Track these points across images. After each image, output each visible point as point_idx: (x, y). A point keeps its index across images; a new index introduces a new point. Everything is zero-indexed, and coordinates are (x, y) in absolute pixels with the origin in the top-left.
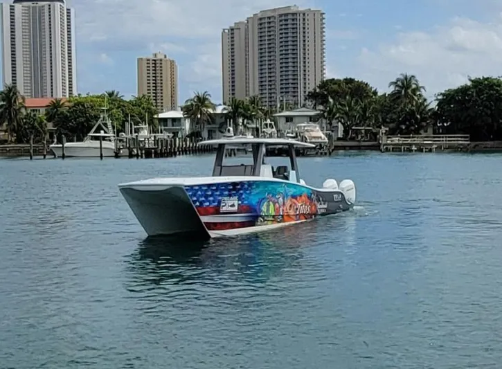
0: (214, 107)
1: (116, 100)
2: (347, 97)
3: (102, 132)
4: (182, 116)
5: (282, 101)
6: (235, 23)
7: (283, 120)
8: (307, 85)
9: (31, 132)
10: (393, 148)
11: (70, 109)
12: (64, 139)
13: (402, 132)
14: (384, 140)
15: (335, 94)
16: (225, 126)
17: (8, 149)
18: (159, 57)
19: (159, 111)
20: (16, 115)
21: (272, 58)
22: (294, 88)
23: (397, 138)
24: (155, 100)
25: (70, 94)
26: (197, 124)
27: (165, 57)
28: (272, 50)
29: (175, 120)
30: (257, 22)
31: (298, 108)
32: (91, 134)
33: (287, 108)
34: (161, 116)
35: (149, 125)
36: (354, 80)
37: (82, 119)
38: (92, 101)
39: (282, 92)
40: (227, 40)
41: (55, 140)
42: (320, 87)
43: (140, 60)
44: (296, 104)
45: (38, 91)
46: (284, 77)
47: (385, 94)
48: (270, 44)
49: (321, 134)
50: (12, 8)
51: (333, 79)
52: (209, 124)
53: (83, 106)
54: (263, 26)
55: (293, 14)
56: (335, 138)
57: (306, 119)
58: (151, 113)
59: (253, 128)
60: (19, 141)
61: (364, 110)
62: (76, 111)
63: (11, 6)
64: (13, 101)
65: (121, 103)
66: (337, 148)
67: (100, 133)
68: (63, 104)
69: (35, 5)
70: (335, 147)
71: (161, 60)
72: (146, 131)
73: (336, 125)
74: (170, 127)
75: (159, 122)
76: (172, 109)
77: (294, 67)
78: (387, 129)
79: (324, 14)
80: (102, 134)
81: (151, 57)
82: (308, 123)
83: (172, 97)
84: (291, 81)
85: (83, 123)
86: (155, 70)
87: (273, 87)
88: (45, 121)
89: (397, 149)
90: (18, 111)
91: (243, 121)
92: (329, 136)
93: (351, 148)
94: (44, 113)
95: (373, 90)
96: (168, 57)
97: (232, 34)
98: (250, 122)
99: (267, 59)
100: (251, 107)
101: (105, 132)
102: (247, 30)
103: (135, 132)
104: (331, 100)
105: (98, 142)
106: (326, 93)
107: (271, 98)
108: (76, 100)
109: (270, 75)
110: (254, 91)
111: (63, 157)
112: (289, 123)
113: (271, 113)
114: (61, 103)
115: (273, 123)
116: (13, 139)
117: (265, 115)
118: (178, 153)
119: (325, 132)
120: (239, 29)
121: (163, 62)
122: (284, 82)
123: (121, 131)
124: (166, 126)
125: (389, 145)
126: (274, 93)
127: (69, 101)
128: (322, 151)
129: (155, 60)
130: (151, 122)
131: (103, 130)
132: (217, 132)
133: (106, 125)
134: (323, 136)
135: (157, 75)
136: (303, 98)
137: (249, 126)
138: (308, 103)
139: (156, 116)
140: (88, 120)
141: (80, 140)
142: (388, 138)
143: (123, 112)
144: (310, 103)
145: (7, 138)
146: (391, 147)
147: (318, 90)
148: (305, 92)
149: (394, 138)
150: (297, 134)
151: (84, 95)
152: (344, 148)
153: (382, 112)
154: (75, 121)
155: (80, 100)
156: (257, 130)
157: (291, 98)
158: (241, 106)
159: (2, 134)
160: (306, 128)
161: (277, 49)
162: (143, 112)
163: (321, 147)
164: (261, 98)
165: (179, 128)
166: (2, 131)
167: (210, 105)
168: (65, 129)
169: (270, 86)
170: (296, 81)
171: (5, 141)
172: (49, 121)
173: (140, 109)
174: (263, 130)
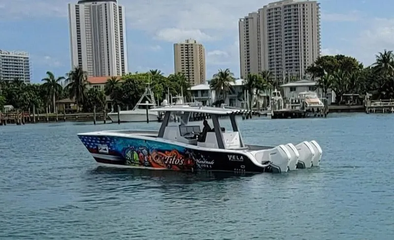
0: (234, 80)
1: (158, 77)
2: (339, 70)
3: (147, 102)
4: (209, 88)
5: (287, 74)
6: (249, 14)
7: (289, 89)
8: (307, 62)
9: (94, 104)
10: (376, 110)
11: (123, 84)
12: (119, 108)
13: (383, 97)
14: (369, 104)
15: (330, 69)
16: (242, 95)
17: (77, 117)
18: (190, 42)
19: (192, 84)
20: (83, 90)
22: (296, 64)
23: (379, 102)
24: (188, 76)
25: (123, 73)
26: (221, 94)
27: (195, 42)
28: (278, 34)
29: (203, 92)
30: (266, 13)
31: (300, 80)
32: (139, 104)
33: (291, 80)
34: (193, 88)
35: (184, 96)
36: (344, 56)
37: (132, 93)
38: (139, 78)
39: (287, 68)
40: (243, 28)
41: (113, 109)
42: (317, 63)
43: (175, 45)
44: (298, 76)
45: (99, 72)
46: (288, 56)
47: (369, 67)
48: (277, 29)
49: (318, 100)
50: (77, 8)
51: (327, 56)
52: (230, 94)
53: (133, 82)
54: (271, 15)
55: (295, 5)
56: (329, 103)
57: (306, 88)
58: (186, 86)
59: (265, 97)
60: (85, 110)
61: (353, 80)
62: (128, 86)
63: (76, 6)
64: (79, 80)
65: (162, 80)
66: (331, 111)
67: (145, 103)
68: (118, 81)
69: (95, 4)
70: (329, 110)
71: (192, 45)
72: (182, 101)
73: (330, 92)
74: (200, 97)
75: (192, 93)
76: (201, 83)
77: (296, 47)
78: (371, 95)
79: (319, 4)
81: (184, 43)
82: (308, 91)
83: (201, 74)
84: (294, 59)
85: (133, 95)
86: (187, 53)
87: (279, 63)
88: (104, 95)
89: (379, 110)
90: (83, 87)
91: (257, 91)
92: (325, 102)
93: (343, 111)
94: (104, 88)
95: (359, 63)
96: (197, 43)
97: (247, 22)
98: (262, 91)
99: (274, 41)
100: (263, 81)
101: (149, 102)
102: (258, 19)
103: (173, 102)
104: (326, 73)
105: (145, 110)
106: (321, 67)
107: (278, 72)
108: (128, 77)
109: (277, 54)
110: (265, 67)
111: (119, 122)
112: (292, 92)
113: (279, 84)
114: (116, 80)
115: (279, 92)
116: (81, 109)
117: (274, 85)
118: (206, 117)
119: (321, 98)
120: (253, 18)
121: (193, 46)
122: (288, 59)
124: (197, 96)
125: (372, 107)
126: (281, 68)
127: (122, 79)
128: (319, 114)
129: (187, 45)
130: (185, 94)
131: (148, 100)
132: (237, 100)
133: (150, 97)
134: (320, 102)
135: (189, 56)
136: (303, 72)
137: (261, 95)
138: (308, 75)
139: (189, 89)
140: (137, 93)
141: (131, 109)
142: (372, 102)
143: (164, 86)
144: (309, 76)
145: (76, 109)
146: (374, 109)
147: (315, 65)
148: (305, 67)
149: (377, 102)
150: (299, 100)
151: (133, 73)
152: (336, 111)
153: (366, 81)
154: (127, 94)
155: (130, 78)
156: (268, 98)
157: (294, 72)
158: (255, 79)
159: (72, 105)
160: (306, 96)
161: (283, 33)
162: (179, 85)
163: (318, 111)
164: (271, 72)
165: (207, 97)
166: (72, 103)
167: (230, 79)
168: (120, 101)
169: (278, 62)
170: (298, 59)
171: (75, 111)
172: (108, 95)
173: (177, 83)
174: (273, 98)
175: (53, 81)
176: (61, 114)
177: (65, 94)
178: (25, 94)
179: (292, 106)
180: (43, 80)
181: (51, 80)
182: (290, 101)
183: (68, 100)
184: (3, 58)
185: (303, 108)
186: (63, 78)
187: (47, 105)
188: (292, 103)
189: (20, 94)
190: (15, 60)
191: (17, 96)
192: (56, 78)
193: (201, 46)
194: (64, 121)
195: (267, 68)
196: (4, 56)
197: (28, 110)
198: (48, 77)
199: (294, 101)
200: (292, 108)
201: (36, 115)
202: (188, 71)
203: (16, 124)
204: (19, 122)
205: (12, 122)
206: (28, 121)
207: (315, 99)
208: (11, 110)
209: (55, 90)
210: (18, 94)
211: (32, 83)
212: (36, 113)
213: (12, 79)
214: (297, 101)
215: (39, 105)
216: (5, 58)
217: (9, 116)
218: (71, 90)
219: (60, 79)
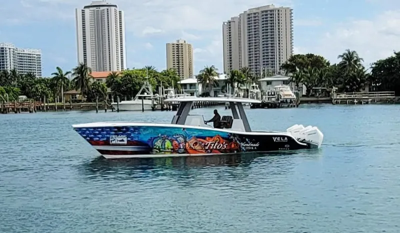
0: (218, 75)
1: (152, 72)
2: (309, 67)
3: (146, 93)
4: (196, 82)
5: (264, 70)
6: (232, 18)
7: (266, 83)
8: (281, 59)
9: (97, 95)
10: (341, 102)
11: (122, 78)
12: (119, 99)
13: (347, 91)
14: (335, 96)
15: (301, 65)
16: (225, 88)
17: (82, 106)
18: (181, 42)
19: (182, 78)
20: (87, 83)
21: (257, 41)
22: (272, 61)
23: (344, 95)
24: (179, 71)
25: (122, 68)
26: (207, 86)
27: (185, 42)
28: (257, 35)
29: (192, 85)
30: (246, 17)
31: (275, 75)
32: (139, 95)
33: (267, 75)
34: (183, 82)
35: (175, 88)
36: (313, 55)
37: (130, 85)
38: (136, 73)
39: (264, 65)
40: (226, 29)
41: (113, 100)
42: (290, 60)
43: (168, 45)
44: (274, 72)
45: (101, 67)
46: (265, 54)
47: (335, 64)
48: (255, 31)
49: (291, 92)
50: (83, 12)
51: (299, 55)
52: (215, 87)
53: (131, 76)
54: (250, 19)
55: (271, 11)
56: (300, 95)
57: (280, 82)
58: (176, 80)
59: (244, 89)
60: (89, 100)
61: (321, 75)
62: (126, 79)
63: (82, 10)
64: (84, 74)
65: (156, 74)
66: (302, 102)
67: (143, 94)
68: (118, 75)
69: (98, 9)
70: (301, 101)
71: (182, 44)
72: (172, 93)
73: (302, 86)
74: (188, 89)
75: (181, 86)
76: (190, 78)
77: (272, 47)
78: (337, 88)
79: (292, 10)
80: (145, 94)
81: (175, 42)
82: (282, 85)
83: (189, 69)
84: (270, 57)
85: (130, 88)
86: (178, 51)
87: (258, 61)
88: (106, 87)
89: (343, 102)
90: (87, 81)
91: (238, 84)
92: (297, 94)
93: (312, 102)
94: (105, 81)
95: (327, 61)
96: (186, 43)
97: (230, 25)
98: (242, 85)
99: (253, 42)
100: (243, 76)
101: (148, 94)
102: (240, 22)
103: (165, 93)
104: (298, 69)
105: (141, 100)
106: (294, 64)
107: (256, 68)
108: (126, 72)
109: (256, 53)
110: (245, 64)
111: (118, 111)
112: (269, 86)
113: (257, 79)
114: (116, 74)
115: (257, 86)
116: (85, 99)
117: (253, 80)
119: (294, 91)
120: (234, 22)
121: (183, 46)
122: (265, 57)
123: (156, 93)
124: (186, 89)
125: (338, 99)
126: (258, 65)
127: (122, 73)
128: (291, 104)
129: (178, 45)
130: (176, 87)
132: (220, 92)
133: (148, 89)
134: (293, 94)
135: (180, 54)
136: (278, 68)
137: (241, 88)
138: (282, 71)
139: (179, 82)
140: (134, 86)
141: (129, 99)
142: (338, 94)
143: (157, 80)
144: (284, 72)
146: (340, 101)
147: (289, 63)
148: (280, 64)
149: (342, 95)
150: (274, 93)
151: (131, 69)
152: (307, 102)
153: (333, 76)
154: (125, 87)
155: (128, 73)
156: (247, 90)
157: (270, 68)
158: (236, 75)
159: (78, 96)
160: (281, 89)
161: (261, 35)
162: (170, 79)
163: (291, 102)
164: (250, 69)
165: (195, 90)
166: (78, 94)
167: (215, 74)
168: (119, 92)
169: (256, 60)
170: (273, 57)
171: (80, 101)
172: (108, 87)
173: (169, 77)
174: (251, 90)
175: (62, 75)
176: (68, 104)
177: (72, 86)
178: (37, 86)
179: (269, 98)
180: (52, 74)
181: (60, 74)
182: (267, 93)
183: (74, 92)
184: (19, 55)
185: (278, 100)
186: (70, 72)
187: (56, 96)
188: (268, 95)
189: (33, 86)
190: (29, 57)
191: (30, 88)
192: (64, 73)
193: (189, 45)
194: (71, 109)
195: (247, 65)
196: (19, 53)
197: (39, 100)
198: (57, 71)
199: (270, 94)
200: (269, 99)
201: (46, 104)
202: (178, 67)
203: (29, 112)
204: (31, 110)
205: (26, 110)
206: (39, 109)
207: (288, 92)
208: (25, 100)
209: (63, 83)
210: (31, 86)
211: (43, 77)
212: (47, 102)
213: (26, 73)
214: (273, 93)
215: (49, 95)
216: (21, 55)
217: (23, 105)
218: (77, 83)
219: (67, 73)
